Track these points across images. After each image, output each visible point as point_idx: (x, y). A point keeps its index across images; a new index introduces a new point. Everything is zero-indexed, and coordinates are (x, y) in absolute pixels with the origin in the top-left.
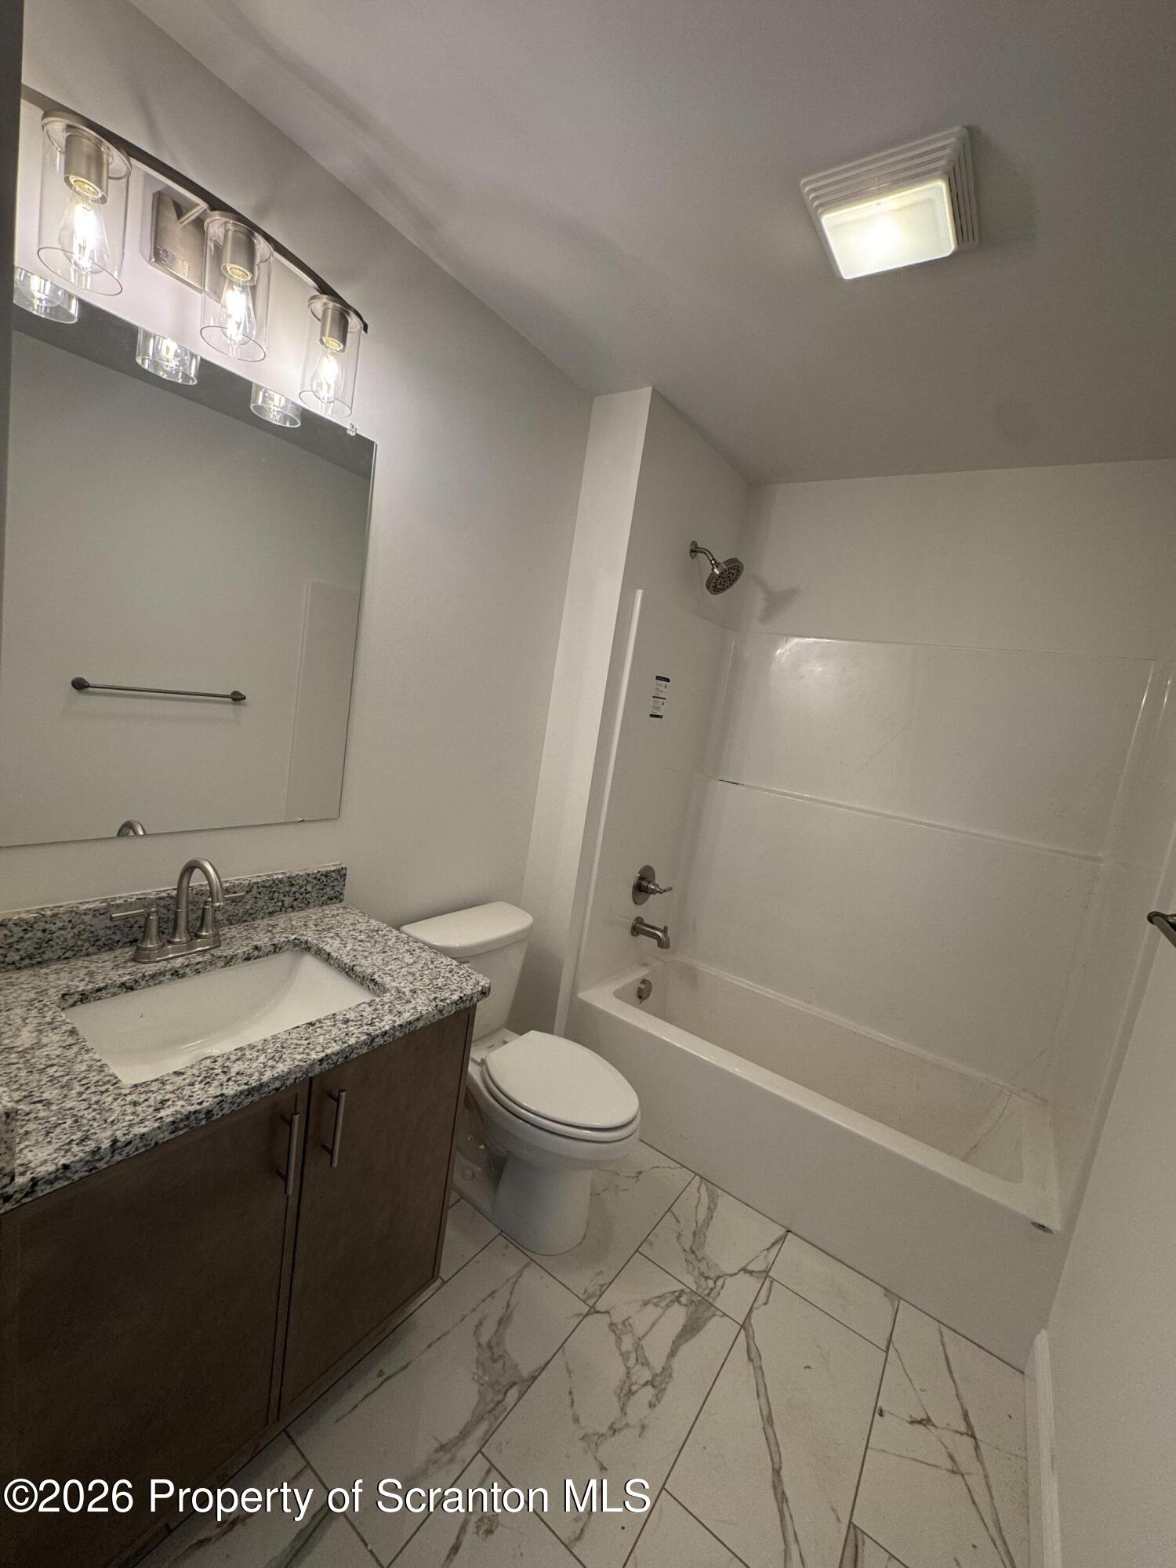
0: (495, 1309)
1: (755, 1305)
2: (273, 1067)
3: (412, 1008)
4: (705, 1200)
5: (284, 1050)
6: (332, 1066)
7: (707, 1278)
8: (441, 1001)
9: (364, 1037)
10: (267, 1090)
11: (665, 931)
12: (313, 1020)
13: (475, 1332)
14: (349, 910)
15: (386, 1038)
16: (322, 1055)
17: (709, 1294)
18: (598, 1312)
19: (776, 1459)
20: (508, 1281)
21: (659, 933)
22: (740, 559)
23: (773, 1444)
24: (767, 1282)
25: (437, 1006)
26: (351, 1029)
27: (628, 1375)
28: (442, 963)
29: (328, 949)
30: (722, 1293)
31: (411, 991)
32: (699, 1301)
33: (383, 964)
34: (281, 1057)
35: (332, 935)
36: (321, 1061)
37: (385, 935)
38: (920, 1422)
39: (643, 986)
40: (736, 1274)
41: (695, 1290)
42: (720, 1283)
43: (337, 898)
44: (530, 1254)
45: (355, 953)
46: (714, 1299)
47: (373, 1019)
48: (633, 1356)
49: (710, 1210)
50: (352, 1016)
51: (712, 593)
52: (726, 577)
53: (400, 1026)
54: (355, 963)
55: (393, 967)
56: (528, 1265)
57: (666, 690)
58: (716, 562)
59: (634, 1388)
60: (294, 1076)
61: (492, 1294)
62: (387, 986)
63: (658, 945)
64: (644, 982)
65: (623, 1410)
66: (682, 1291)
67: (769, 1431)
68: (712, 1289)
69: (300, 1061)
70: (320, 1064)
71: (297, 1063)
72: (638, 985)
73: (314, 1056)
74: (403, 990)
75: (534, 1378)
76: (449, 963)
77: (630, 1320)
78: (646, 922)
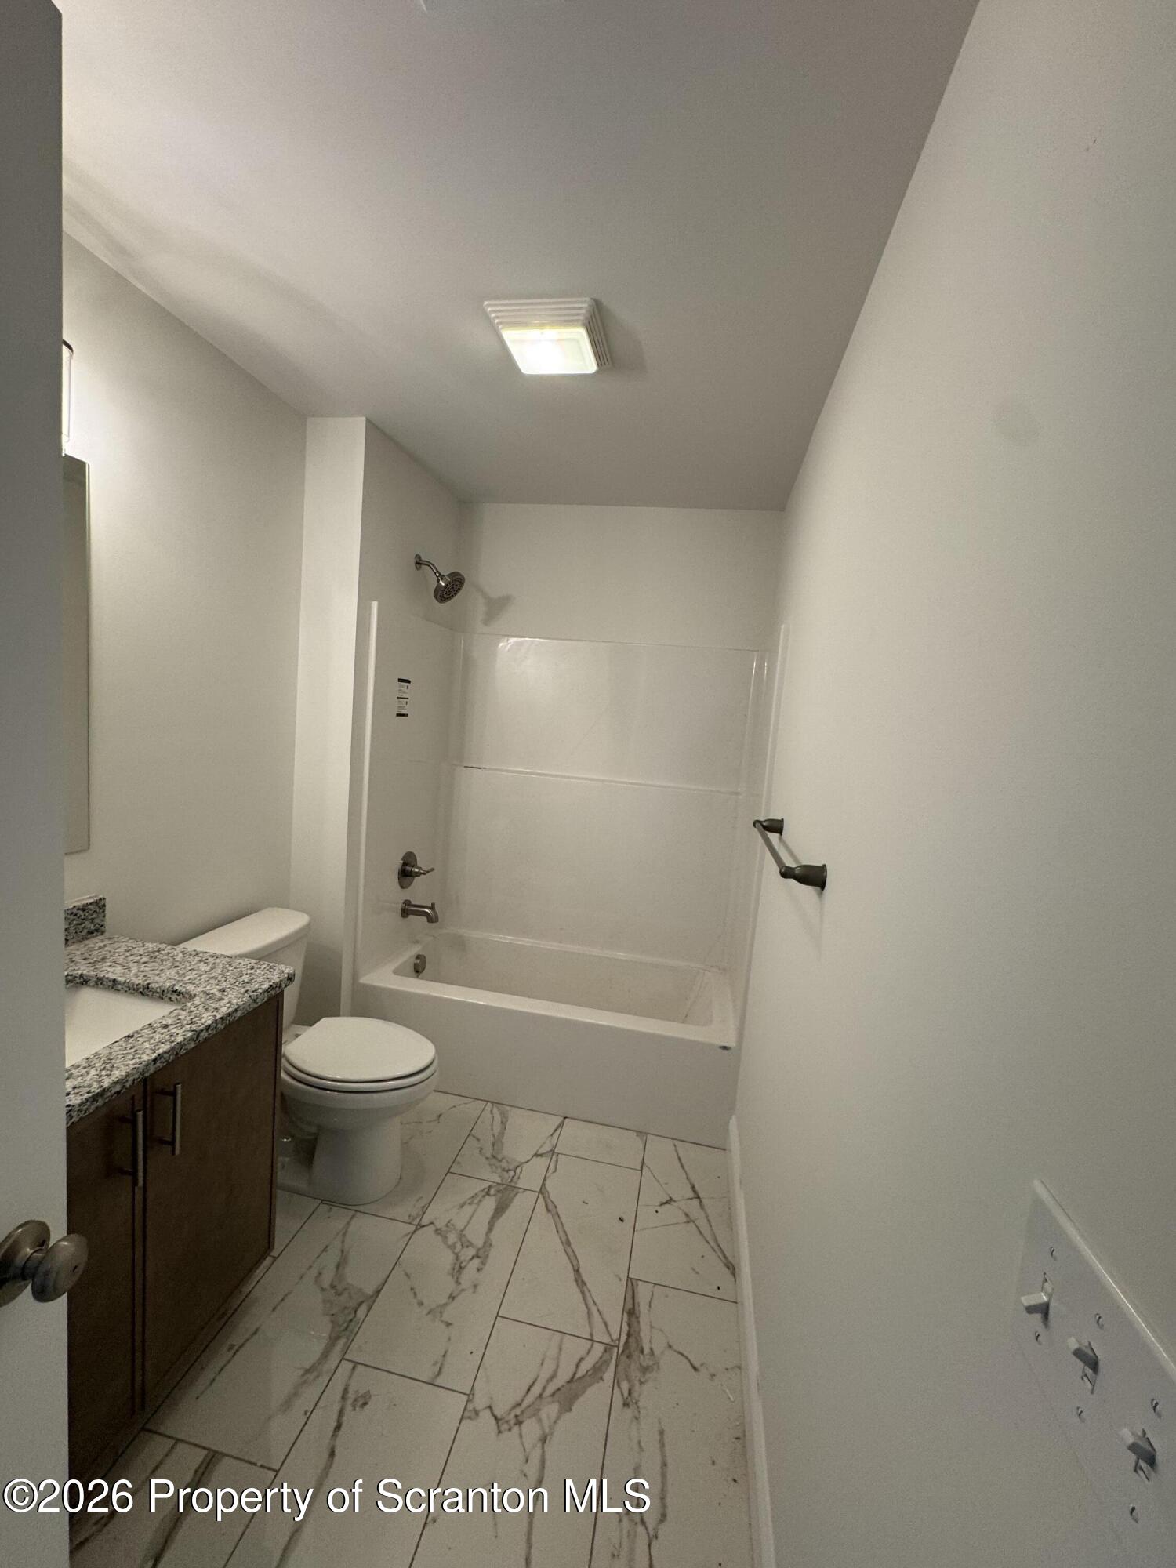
0: (331, 1258)
1: (548, 1175)
2: (109, 1075)
3: (228, 1003)
4: (498, 1118)
5: (113, 1061)
6: (165, 1064)
7: (507, 1171)
8: (253, 992)
9: (190, 1034)
10: (109, 1094)
11: (432, 907)
12: (130, 1032)
13: (316, 1281)
14: (116, 940)
15: (210, 1031)
16: (154, 1056)
17: (511, 1181)
18: (424, 1226)
19: (575, 1263)
20: (338, 1234)
21: (427, 910)
22: (462, 573)
23: (572, 1257)
24: (554, 1156)
25: (250, 996)
26: (173, 1031)
27: (457, 1258)
28: (240, 964)
29: (112, 976)
30: (521, 1176)
31: (220, 991)
32: (505, 1189)
33: (180, 976)
34: (113, 1066)
35: (109, 964)
36: (155, 1060)
37: (169, 953)
38: (666, 1203)
39: (418, 961)
40: (530, 1160)
41: (499, 1182)
42: (518, 1171)
43: (99, 930)
44: (354, 1208)
45: (144, 974)
46: (516, 1183)
47: (192, 1019)
48: (458, 1245)
49: (503, 1123)
50: (169, 1021)
51: (441, 602)
52: (450, 589)
53: (221, 1018)
54: (148, 982)
55: (191, 977)
56: (353, 1216)
57: (409, 691)
58: (440, 574)
59: (462, 1265)
60: (132, 1078)
61: (325, 1249)
62: (193, 993)
63: (428, 921)
64: (418, 957)
65: (458, 1282)
66: (490, 1187)
67: (569, 1250)
68: (513, 1177)
69: (135, 1064)
70: (154, 1064)
71: (132, 1067)
72: (413, 961)
73: (146, 1058)
74: (211, 992)
75: (378, 1292)
76: (248, 962)
77: (452, 1222)
78: (413, 903)
